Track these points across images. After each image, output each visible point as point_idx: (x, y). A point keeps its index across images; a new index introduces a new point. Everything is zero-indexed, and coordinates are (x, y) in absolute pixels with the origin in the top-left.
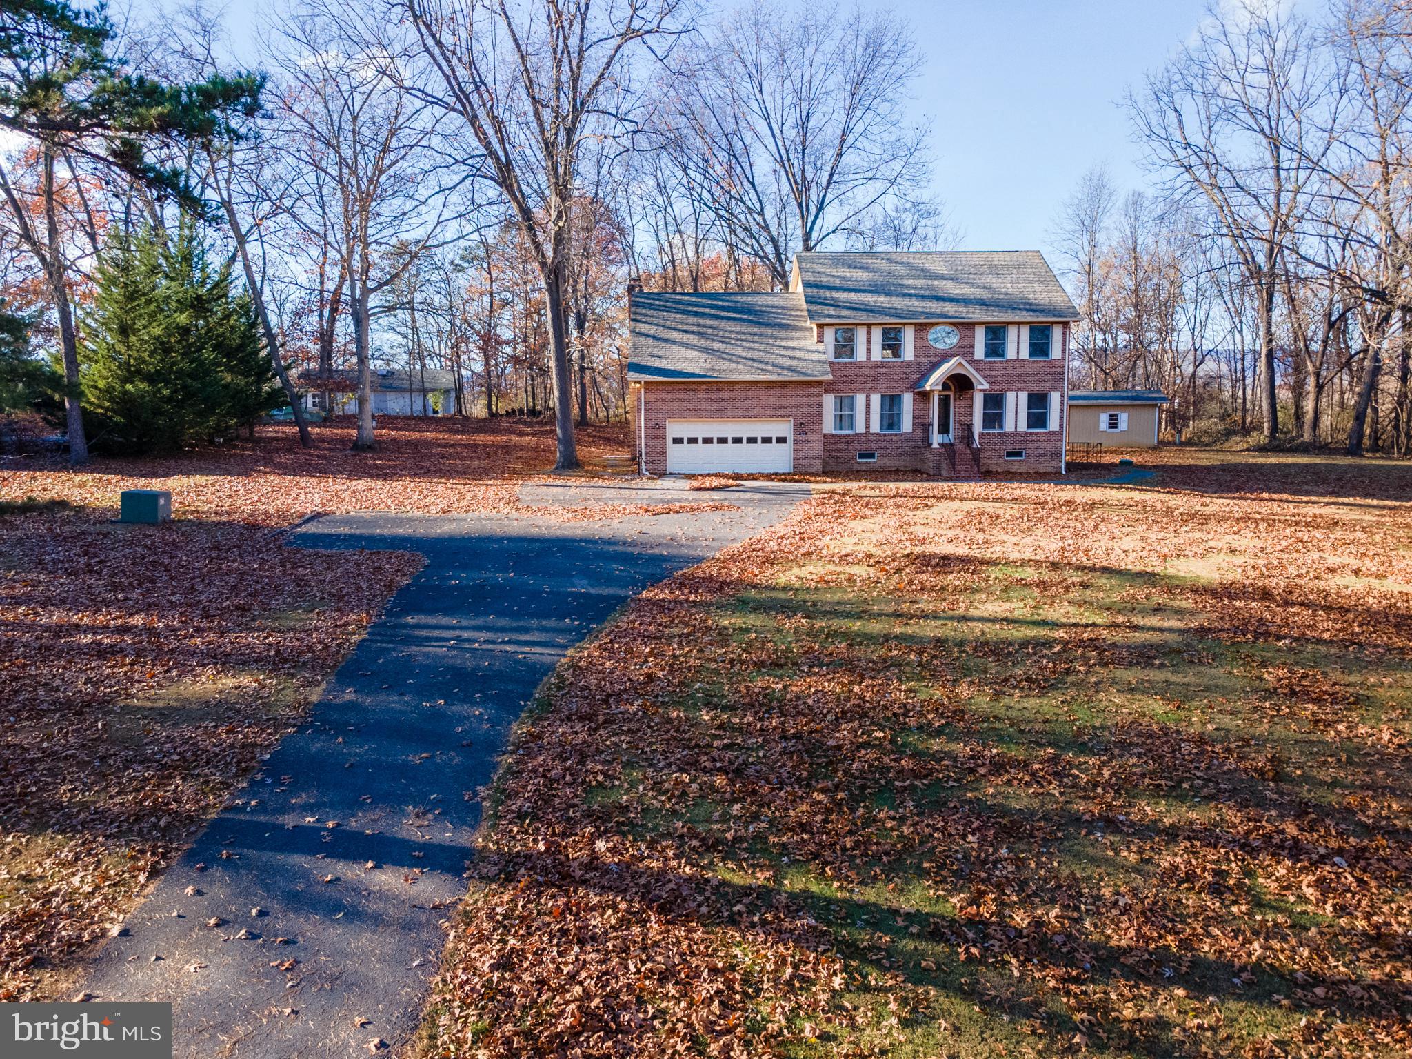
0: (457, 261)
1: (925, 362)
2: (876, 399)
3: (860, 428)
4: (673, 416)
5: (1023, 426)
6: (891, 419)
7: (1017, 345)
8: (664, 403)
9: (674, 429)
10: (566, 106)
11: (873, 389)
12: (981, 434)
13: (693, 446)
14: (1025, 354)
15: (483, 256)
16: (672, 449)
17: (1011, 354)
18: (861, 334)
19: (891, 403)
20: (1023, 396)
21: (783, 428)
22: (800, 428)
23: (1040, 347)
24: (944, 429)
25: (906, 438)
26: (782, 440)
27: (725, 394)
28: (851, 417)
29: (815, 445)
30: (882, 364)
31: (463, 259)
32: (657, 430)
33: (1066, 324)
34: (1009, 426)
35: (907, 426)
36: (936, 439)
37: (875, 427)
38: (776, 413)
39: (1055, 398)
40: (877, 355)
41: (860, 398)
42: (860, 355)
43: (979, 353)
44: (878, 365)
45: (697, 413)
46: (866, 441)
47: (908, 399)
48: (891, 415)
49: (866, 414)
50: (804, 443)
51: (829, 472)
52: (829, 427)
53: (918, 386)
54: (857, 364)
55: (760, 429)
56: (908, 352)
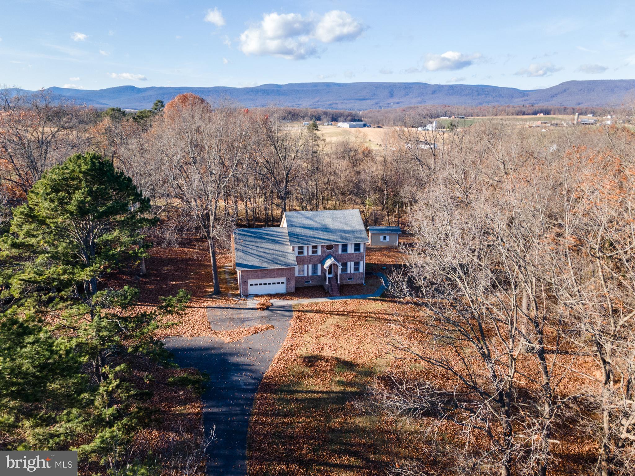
1: (324, 255)
2: (310, 266)
3: (306, 274)
4: (250, 278)
5: (352, 271)
7: (351, 249)
8: (247, 275)
9: (250, 282)
11: (309, 263)
12: (340, 274)
13: (256, 286)
14: (353, 251)
16: (250, 288)
17: (349, 252)
18: (305, 249)
19: (315, 267)
20: (353, 263)
21: (283, 279)
22: (288, 280)
23: (357, 250)
24: (330, 273)
25: (319, 276)
26: (283, 283)
27: (266, 272)
28: (303, 271)
29: (293, 284)
32: (245, 283)
33: (365, 243)
34: (349, 272)
35: (319, 273)
36: (328, 276)
37: (310, 274)
38: (281, 276)
39: (361, 263)
40: (310, 254)
41: (306, 266)
42: (305, 254)
43: (340, 252)
44: (311, 257)
45: (257, 277)
46: (308, 279)
47: (319, 266)
48: (314, 270)
49: (307, 270)
50: (290, 284)
51: (297, 289)
52: (296, 274)
53: (322, 262)
54: (305, 256)
55: (276, 280)
56: (319, 253)
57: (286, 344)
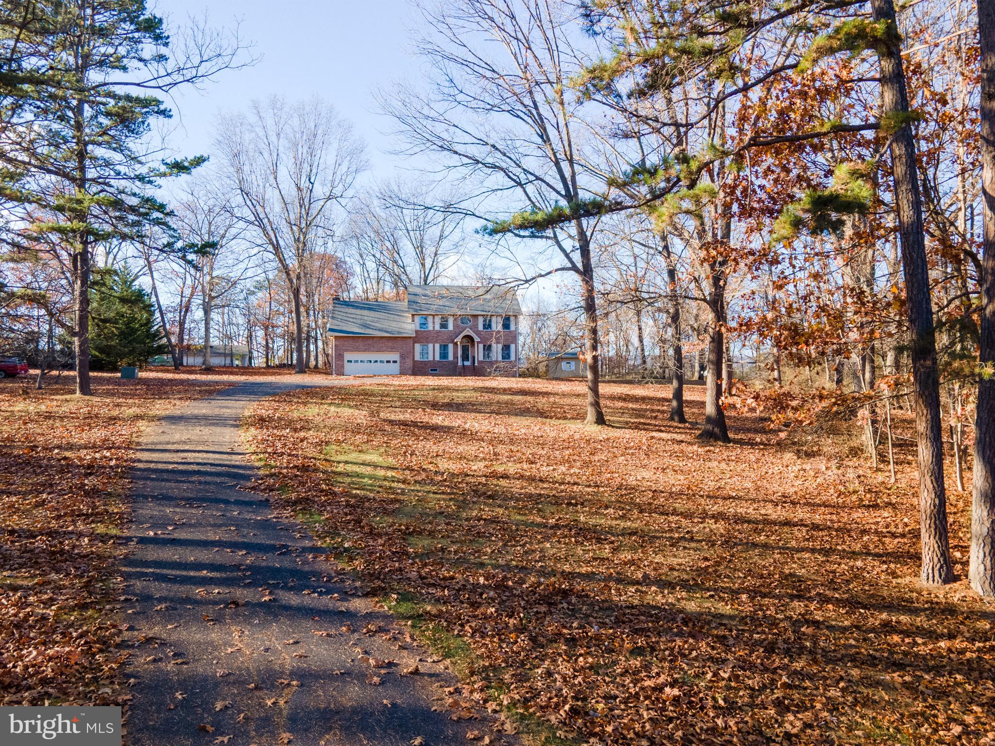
0: (252, 289)
1: (457, 331)
2: (437, 346)
3: (431, 358)
4: (347, 350)
5: (500, 358)
6: (444, 355)
7: (497, 325)
8: (343, 345)
9: (348, 356)
10: (303, 225)
11: (436, 342)
12: (481, 361)
13: (356, 363)
14: (500, 328)
15: (266, 285)
16: (346, 364)
17: (494, 328)
18: (430, 319)
19: (444, 348)
20: (500, 346)
21: (395, 356)
22: (402, 357)
23: (506, 326)
25: (449, 362)
26: (395, 362)
27: (370, 342)
28: (427, 353)
30: (440, 332)
31: (255, 287)
32: (340, 357)
33: (516, 316)
34: (494, 358)
35: (451, 357)
36: (461, 362)
37: (437, 358)
38: (392, 350)
39: (513, 347)
40: (437, 327)
41: (431, 346)
42: (430, 328)
43: (480, 327)
44: (438, 332)
45: (357, 350)
46: (434, 365)
47: (451, 346)
48: (444, 353)
49: (433, 352)
50: (404, 363)
51: (414, 368)
52: (418, 357)
54: (429, 331)
55: (385, 357)
56: (451, 327)
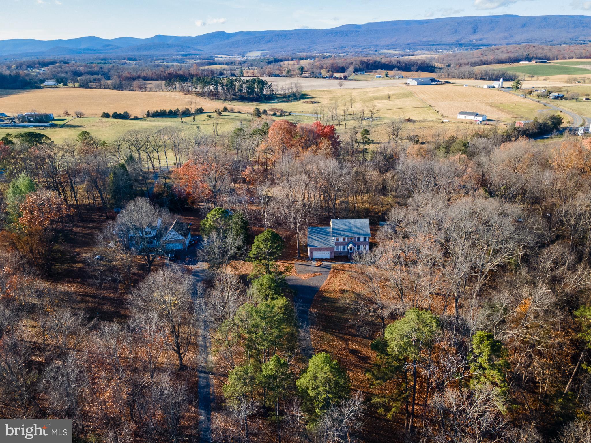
1: (348, 242)
5: (362, 250)
8: (313, 250)
9: (314, 253)
11: (341, 245)
12: (356, 251)
13: (316, 255)
14: (363, 241)
16: (313, 255)
17: (361, 241)
18: (340, 238)
20: (363, 246)
21: (329, 252)
22: (331, 253)
24: (351, 251)
26: (328, 254)
28: (338, 249)
29: (333, 255)
32: (311, 253)
34: (360, 250)
35: (346, 250)
36: (349, 252)
37: (342, 250)
39: (367, 246)
42: (340, 241)
43: (356, 241)
44: (342, 242)
45: (317, 251)
46: (340, 252)
47: (346, 246)
48: (344, 248)
49: (341, 248)
51: (335, 256)
52: (335, 250)
53: (348, 245)
55: (325, 252)
56: (346, 241)
57: (326, 282)
